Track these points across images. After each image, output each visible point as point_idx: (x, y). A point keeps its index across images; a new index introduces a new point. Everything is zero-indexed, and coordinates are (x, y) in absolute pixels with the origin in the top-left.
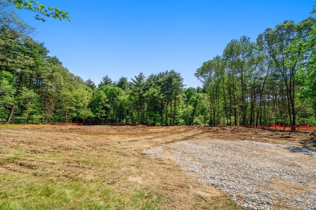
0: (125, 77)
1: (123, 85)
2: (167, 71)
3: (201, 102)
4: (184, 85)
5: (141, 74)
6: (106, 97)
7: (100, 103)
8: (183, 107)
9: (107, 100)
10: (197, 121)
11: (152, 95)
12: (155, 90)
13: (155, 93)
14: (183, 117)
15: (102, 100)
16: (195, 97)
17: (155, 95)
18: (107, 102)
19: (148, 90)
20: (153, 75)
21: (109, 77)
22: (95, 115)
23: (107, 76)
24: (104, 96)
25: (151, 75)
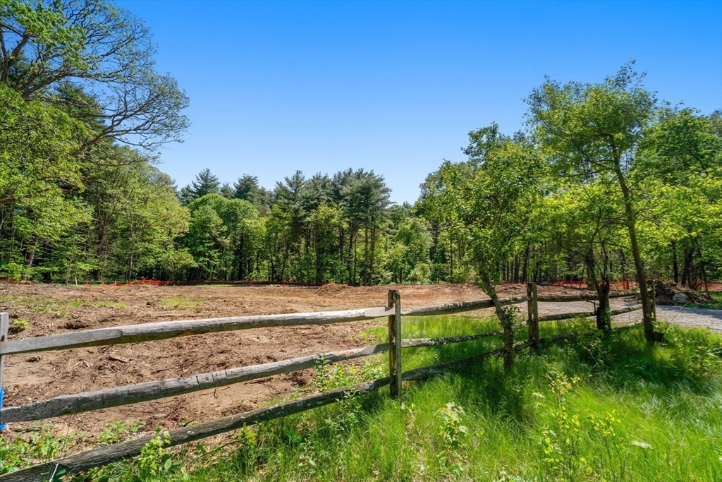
0: (254, 177)
1: (249, 193)
2: (351, 169)
3: (419, 237)
4: (392, 201)
5: (299, 172)
6: (220, 221)
7: (208, 235)
8: (386, 246)
9: (225, 228)
10: (415, 275)
11: (327, 220)
12: (332, 211)
13: (332, 217)
14: (389, 267)
15: (213, 228)
16: (408, 227)
17: (333, 221)
18: (222, 234)
19: (316, 209)
20: (320, 176)
21: (212, 173)
22: (197, 261)
23: (208, 171)
24: (216, 219)
25: (315, 175)
